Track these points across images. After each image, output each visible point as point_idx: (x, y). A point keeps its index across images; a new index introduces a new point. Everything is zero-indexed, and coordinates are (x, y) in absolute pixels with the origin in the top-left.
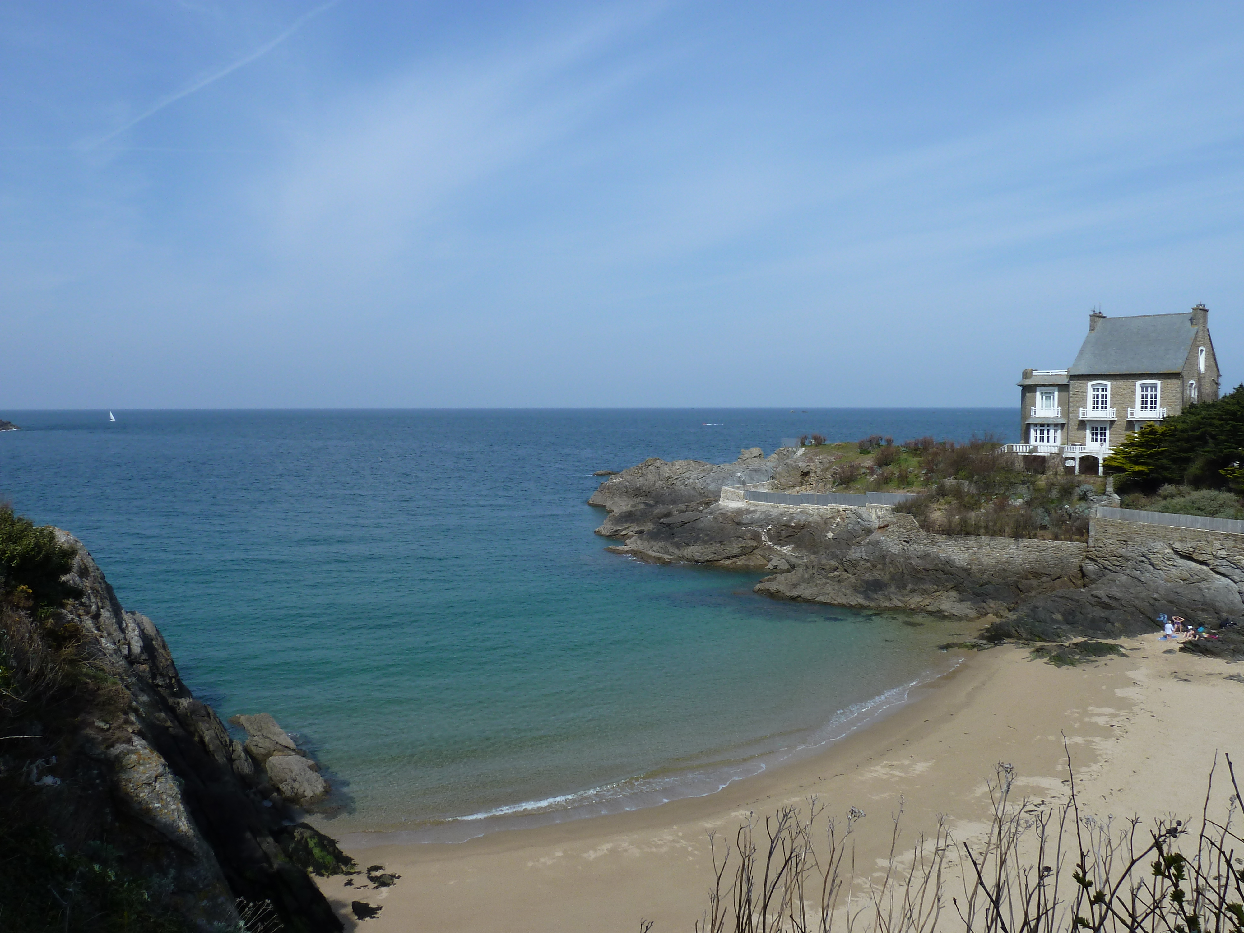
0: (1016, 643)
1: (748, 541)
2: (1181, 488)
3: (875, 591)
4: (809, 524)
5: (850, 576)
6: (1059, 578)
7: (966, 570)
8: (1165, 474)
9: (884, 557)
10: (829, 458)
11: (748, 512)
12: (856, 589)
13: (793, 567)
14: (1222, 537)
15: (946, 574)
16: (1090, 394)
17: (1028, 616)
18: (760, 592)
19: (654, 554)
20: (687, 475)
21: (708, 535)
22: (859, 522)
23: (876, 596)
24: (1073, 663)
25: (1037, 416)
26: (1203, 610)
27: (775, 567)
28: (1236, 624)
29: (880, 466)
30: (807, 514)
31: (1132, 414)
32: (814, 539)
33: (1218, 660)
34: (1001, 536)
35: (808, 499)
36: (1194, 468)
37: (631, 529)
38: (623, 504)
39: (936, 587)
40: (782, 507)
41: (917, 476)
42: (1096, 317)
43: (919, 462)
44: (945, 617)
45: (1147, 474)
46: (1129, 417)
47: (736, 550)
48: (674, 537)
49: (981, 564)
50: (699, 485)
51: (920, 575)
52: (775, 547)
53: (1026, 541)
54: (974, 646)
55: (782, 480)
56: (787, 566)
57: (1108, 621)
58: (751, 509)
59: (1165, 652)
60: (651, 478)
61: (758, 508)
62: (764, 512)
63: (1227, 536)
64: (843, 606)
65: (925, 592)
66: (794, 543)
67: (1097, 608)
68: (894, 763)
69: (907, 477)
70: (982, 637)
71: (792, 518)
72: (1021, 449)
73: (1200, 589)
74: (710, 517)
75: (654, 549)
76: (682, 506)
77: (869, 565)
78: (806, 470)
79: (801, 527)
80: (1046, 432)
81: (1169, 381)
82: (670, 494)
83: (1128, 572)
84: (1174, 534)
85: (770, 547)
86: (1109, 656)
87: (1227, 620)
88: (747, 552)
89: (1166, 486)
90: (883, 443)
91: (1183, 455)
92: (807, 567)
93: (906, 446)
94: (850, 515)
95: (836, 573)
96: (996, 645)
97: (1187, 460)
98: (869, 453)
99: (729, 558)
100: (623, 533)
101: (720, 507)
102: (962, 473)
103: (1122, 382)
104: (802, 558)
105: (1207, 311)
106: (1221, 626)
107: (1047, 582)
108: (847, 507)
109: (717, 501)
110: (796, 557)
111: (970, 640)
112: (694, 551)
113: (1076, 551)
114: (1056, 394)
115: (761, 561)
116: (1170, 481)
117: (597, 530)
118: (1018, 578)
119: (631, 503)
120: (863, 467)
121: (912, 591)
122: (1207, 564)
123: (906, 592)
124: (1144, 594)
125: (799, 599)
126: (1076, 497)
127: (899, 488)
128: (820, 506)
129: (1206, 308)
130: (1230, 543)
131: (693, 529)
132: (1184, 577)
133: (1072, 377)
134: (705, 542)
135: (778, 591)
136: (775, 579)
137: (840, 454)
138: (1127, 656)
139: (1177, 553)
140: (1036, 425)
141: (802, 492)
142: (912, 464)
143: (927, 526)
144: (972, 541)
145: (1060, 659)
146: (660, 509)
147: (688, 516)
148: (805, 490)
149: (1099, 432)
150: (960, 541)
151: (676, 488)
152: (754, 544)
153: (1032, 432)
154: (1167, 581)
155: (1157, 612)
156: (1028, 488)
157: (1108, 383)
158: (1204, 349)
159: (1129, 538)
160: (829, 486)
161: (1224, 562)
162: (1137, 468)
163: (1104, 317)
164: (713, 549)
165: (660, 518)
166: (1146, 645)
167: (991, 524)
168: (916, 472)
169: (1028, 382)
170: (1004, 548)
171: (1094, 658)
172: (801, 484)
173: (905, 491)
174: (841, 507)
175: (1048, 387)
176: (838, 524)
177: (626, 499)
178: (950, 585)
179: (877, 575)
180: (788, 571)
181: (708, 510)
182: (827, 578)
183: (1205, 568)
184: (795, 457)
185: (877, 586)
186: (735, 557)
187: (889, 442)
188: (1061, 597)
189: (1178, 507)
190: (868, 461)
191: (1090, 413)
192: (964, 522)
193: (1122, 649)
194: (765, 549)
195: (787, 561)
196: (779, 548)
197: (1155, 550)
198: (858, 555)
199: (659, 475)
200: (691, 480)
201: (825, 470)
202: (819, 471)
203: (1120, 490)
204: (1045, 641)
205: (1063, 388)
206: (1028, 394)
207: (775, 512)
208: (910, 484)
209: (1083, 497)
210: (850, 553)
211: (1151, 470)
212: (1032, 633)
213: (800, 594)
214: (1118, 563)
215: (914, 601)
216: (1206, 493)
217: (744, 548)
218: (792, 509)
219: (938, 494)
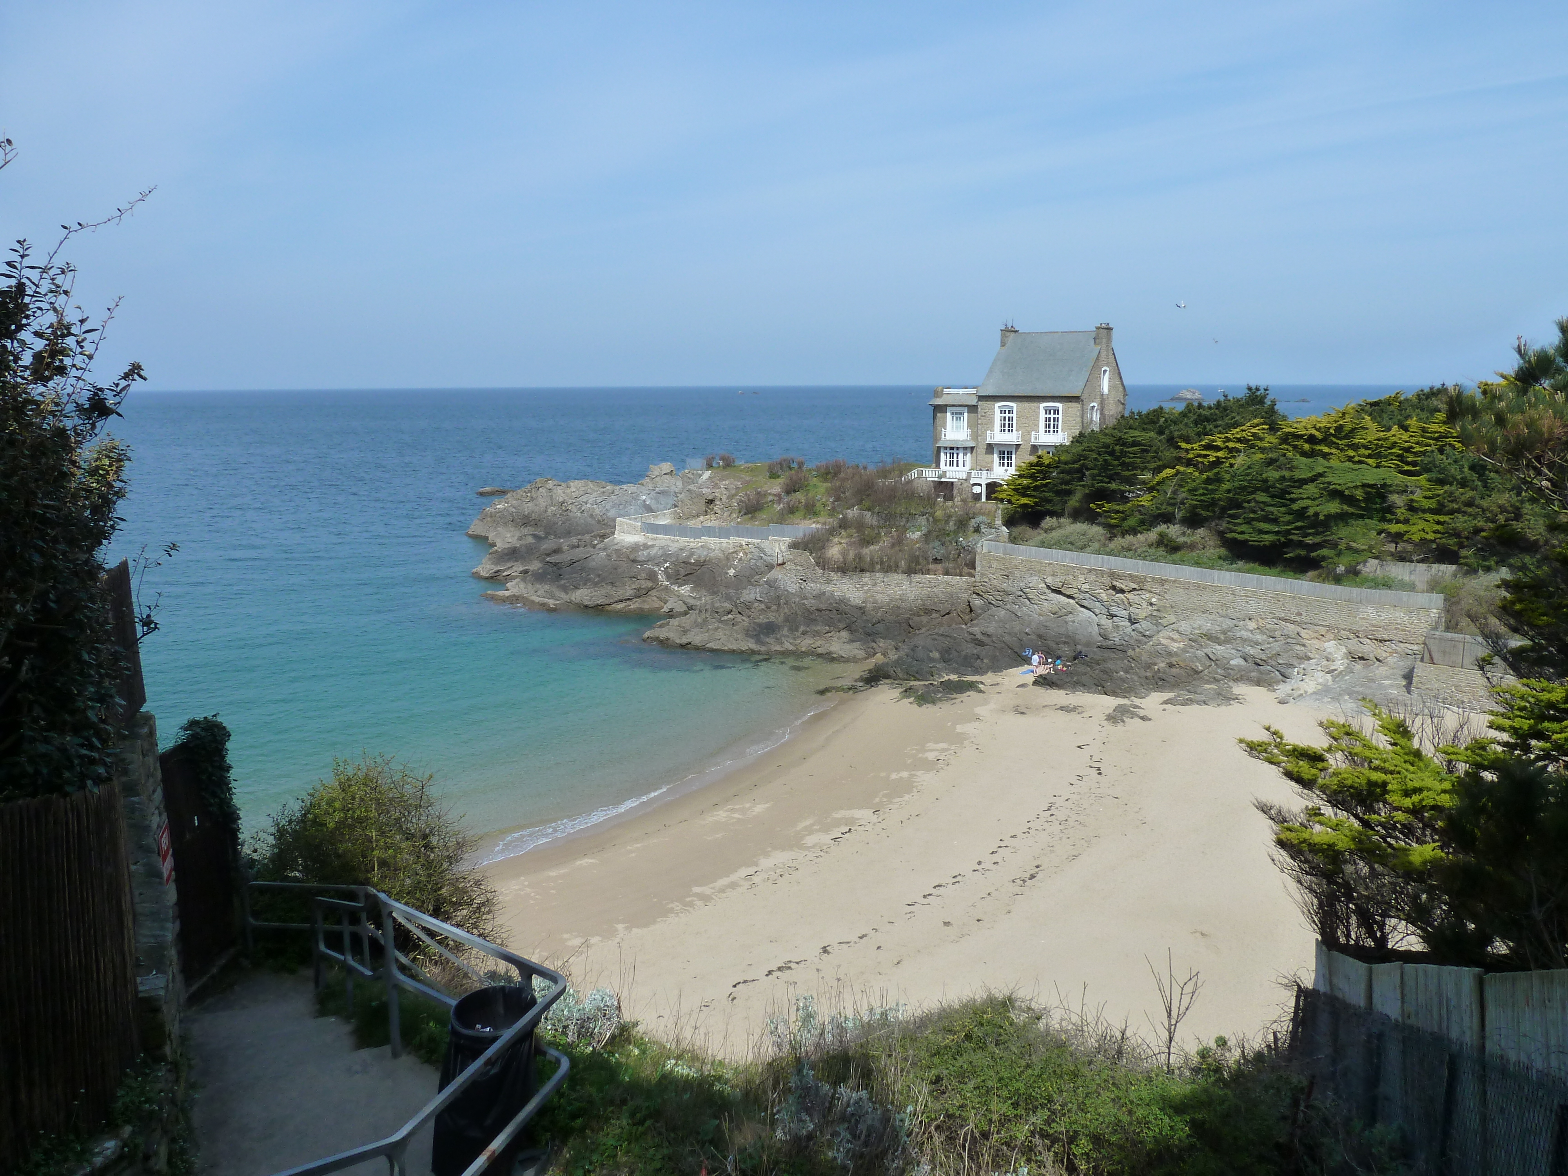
0: (892, 684)
1: (643, 582)
2: (1062, 520)
3: (767, 635)
4: (710, 560)
5: (744, 618)
6: (948, 614)
7: (861, 608)
8: (1048, 507)
9: (779, 597)
10: (736, 483)
11: (646, 547)
12: (747, 633)
13: (691, 608)
14: (1086, 571)
15: (841, 614)
16: (998, 416)
17: (907, 656)
18: (649, 640)
19: (537, 599)
20: (584, 498)
21: (599, 576)
22: (762, 558)
23: (767, 640)
24: (933, 702)
25: (947, 438)
26: (1065, 643)
27: (671, 610)
28: (1086, 656)
29: (788, 493)
30: (709, 549)
31: (1036, 438)
32: (714, 577)
33: (1062, 692)
34: (895, 572)
35: (709, 532)
36: (1074, 502)
37: (515, 569)
38: (509, 535)
39: (827, 628)
40: (683, 541)
41: (824, 505)
42: (1009, 331)
43: (827, 489)
44: (833, 660)
45: (1032, 507)
46: (1033, 442)
47: (629, 593)
48: (562, 579)
49: (875, 602)
50: (597, 511)
51: (813, 616)
52: (672, 587)
53: (917, 577)
54: (850, 689)
55: (685, 509)
56: (684, 608)
57: (978, 658)
58: (650, 543)
59: (1018, 687)
60: (542, 502)
61: (657, 542)
62: (662, 547)
63: (1090, 570)
64: (733, 652)
65: (817, 634)
66: (694, 582)
67: (970, 645)
68: (736, 807)
69: (814, 506)
70: (862, 679)
71: (692, 554)
72: (931, 475)
73: (1066, 622)
74: (603, 554)
75: (539, 593)
76: (574, 540)
77: (763, 606)
78: (710, 498)
79: (701, 564)
80: (955, 455)
81: (1070, 404)
82: (564, 523)
83: (1008, 606)
84: (1048, 569)
85: (666, 587)
86: (968, 693)
87: (1081, 652)
88: (641, 594)
89: (1048, 519)
90: (795, 465)
91: (1064, 487)
92: (700, 611)
93: (818, 468)
94: (753, 550)
95: (730, 616)
96: (872, 686)
97: (1069, 493)
98: (779, 477)
99: (621, 601)
100: (506, 573)
101: (616, 541)
102: (867, 503)
103: (1026, 404)
104: (700, 598)
105: (1110, 329)
106: (1075, 658)
107: (936, 618)
108: (750, 540)
109: (613, 533)
110: (694, 598)
111: (847, 683)
112: (583, 595)
113: (965, 586)
114: (966, 414)
115: (657, 604)
116: (1052, 514)
117: (475, 570)
118: (911, 615)
119: (518, 534)
120: (770, 494)
121: (804, 633)
122: (1073, 598)
123: (798, 634)
124: (1017, 629)
125: (689, 646)
126: (972, 529)
127: (805, 518)
128: (722, 540)
129: (1111, 326)
130: (1093, 577)
131: (583, 569)
132: (1054, 611)
133: (981, 398)
134: (596, 584)
135: (668, 639)
136: (668, 624)
137: (748, 478)
138: (983, 692)
139: (1048, 587)
140: (946, 448)
141: (704, 524)
142: (820, 490)
143: (823, 563)
144: (866, 578)
145: (924, 699)
146: (548, 545)
147: (579, 553)
148: (710, 521)
149: (1006, 456)
150: (855, 578)
151: (571, 514)
152: (650, 584)
153: (942, 455)
154: (1040, 615)
155: (1023, 647)
156: (928, 519)
157: (1014, 405)
158: (1108, 369)
159: (1010, 573)
160: (735, 515)
161: (1087, 596)
162: (1024, 501)
163: (1016, 331)
164: (603, 592)
165: (548, 555)
166: (1006, 681)
167: (885, 559)
168: (824, 500)
169: (939, 402)
170: (897, 585)
171: (953, 696)
172: (706, 513)
173: (810, 521)
174: (744, 541)
175: (959, 408)
176: (740, 559)
177: (512, 529)
178: (842, 625)
179: (772, 617)
180: (685, 613)
181: (601, 546)
182: (721, 621)
183: (1071, 601)
184: (700, 481)
185: (770, 629)
186: (628, 599)
187: (801, 465)
188: (942, 635)
189: (1053, 542)
190: (776, 487)
191: (998, 437)
192: (860, 557)
193: (981, 686)
194: (662, 590)
195: (684, 602)
196: (676, 589)
197: (1031, 585)
198: (752, 596)
199: (552, 499)
200: (589, 505)
201: (731, 497)
202: (724, 498)
203: (1010, 522)
204: (919, 680)
205: (973, 409)
206: (938, 415)
207: (674, 547)
208: (815, 514)
209: (977, 530)
210: (744, 594)
211: (1036, 503)
212: (908, 674)
213: (689, 641)
214: (1000, 598)
215: (806, 643)
216: (1081, 527)
217: (638, 589)
218: (693, 543)
219: (840, 527)
